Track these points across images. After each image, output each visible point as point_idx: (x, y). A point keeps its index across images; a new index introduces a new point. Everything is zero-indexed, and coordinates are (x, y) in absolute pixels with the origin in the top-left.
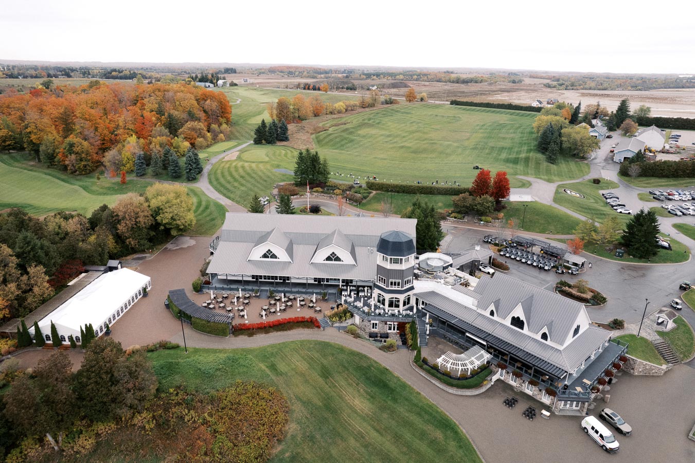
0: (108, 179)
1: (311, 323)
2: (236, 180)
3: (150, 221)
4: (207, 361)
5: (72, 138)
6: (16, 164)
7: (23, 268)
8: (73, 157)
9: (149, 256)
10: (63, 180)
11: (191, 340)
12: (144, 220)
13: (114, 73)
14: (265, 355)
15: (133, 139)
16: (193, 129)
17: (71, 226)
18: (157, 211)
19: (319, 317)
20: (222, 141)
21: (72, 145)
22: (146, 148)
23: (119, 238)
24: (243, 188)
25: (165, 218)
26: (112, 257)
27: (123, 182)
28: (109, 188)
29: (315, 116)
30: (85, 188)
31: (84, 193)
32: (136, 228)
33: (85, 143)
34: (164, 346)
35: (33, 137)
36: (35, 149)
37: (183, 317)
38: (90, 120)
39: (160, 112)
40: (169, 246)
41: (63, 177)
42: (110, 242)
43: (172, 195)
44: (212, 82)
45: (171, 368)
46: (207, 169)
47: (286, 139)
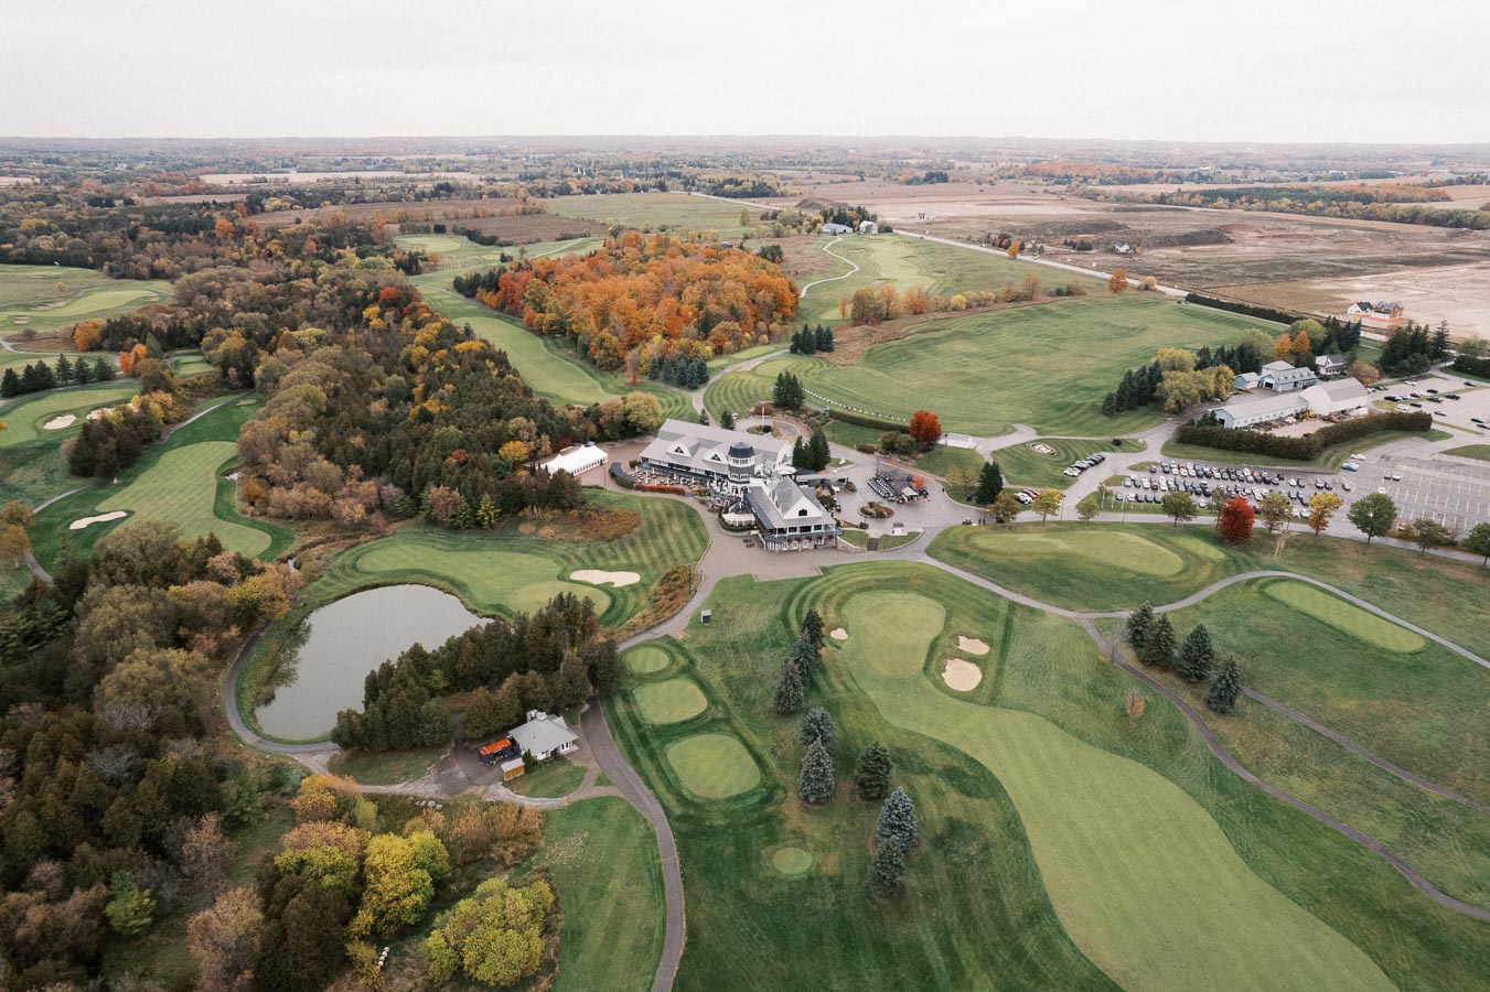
0: (623, 379)
1: (680, 492)
2: (725, 393)
3: (621, 418)
4: (613, 497)
5: (605, 333)
6: (557, 351)
7: (538, 435)
8: (602, 351)
9: (617, 445)
10: (591, 375)
11: (611, 486)
12: (618, 417)
13: (727, 187)
14: (643, 500)
15: (658, 338)
16: (725, 330)
17: (571, 415)
18: (628, 413)
19: (687, 489)
20: (764, 344)
21: (603, 340)
22: (664, 352)
23: (600, 428)
24: (725, 403)
25: (632, 418)
26: (592, 440)
27: (634, 384)
28: (621, 388)
29: (915, 313)
30: (603, 385)
31: (602, 391)
32: (611, 422)
33: (615, 339)
34: (597, 487)
35: (574, 327)
36: (575, 337)
37: (613, 475)
38: (624, 314)
39: (700, 306)
40: (636, 440)
41: (592, 371)
42: (593, 429)
43: (642, 402)
44: (851, 225)
45: (595, 496)
46: (712, 380)
47: (830, 349)
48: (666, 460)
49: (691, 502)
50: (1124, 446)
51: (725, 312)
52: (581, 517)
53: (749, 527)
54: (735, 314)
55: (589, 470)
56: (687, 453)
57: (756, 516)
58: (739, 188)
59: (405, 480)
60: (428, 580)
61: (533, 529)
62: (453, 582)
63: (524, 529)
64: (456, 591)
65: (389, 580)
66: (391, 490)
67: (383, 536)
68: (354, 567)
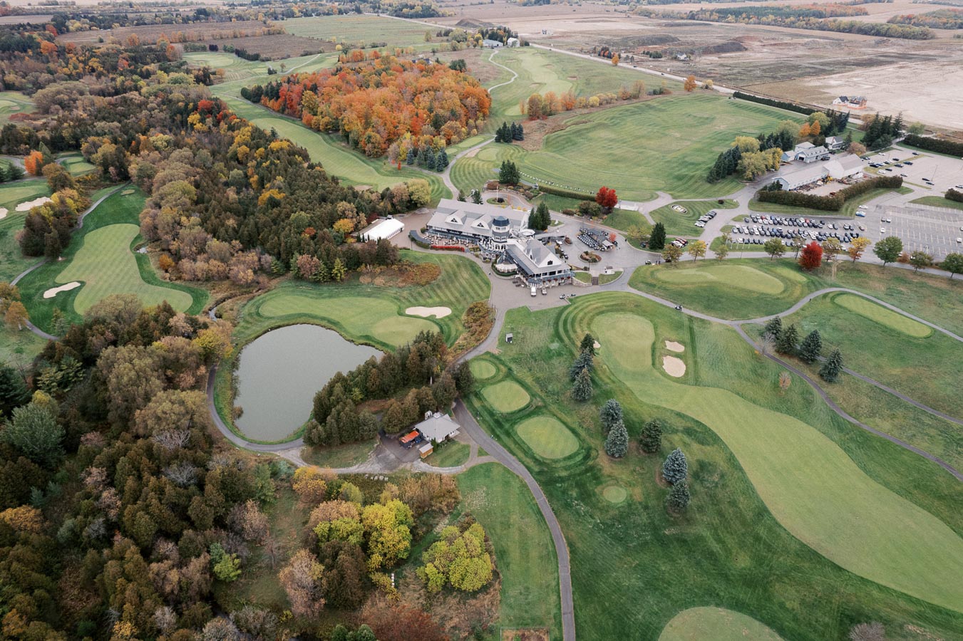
0: (390, 165)
1: (461, 250)
2: (465, 175)
3: (407, 198)
4: (418, 255)
5: (369, 132)
6: (333, 144)
8: (370, 145)
9: (406, 216)
10: (363, 161)
11: (414, 247)
12: (405, 198)
14: (438, 256)
15: (408, 135)
16: (451, 127)
17: (374, 197)
18: (411, 194)
19: (465, 248)
20: (475, 135)
21: (370, 137)
22: (415, 144)
23: (393, 205)
24: (467, 182)
25: (415, 197)
26: (390, 214)
27: (399, 168)
28: (390, 172)
29: (567, 110)
30: (377, 170)
31: (376, 174)
32: (401, 201)
33: (378, 136)
34: (405, 249)
35: (346, 127)
36: (346, 136)
37: (413, 240)
38: (382, 118)
39: (431, 110)
40: (416, 212)
41: (364, 158)
42: (389, 207)
43: (419, 186)
44: (501, 41)
45: (406, 255)
46: (451, 164)
47: (521, 139)
48: (445, 227)
49: (469, 256)
50: (725, 204)
51: (447, 114)
52: (400, 270)
53: (514, 273)
54: (454, 116)
55: (395, 236)
56: (460, 222)
57: (518, 265)
58: (413, 11)
59: (276, 250)
60: (312, 321)
61: (370, 280)
62: (329, 321)
63: (364, 280)
64: (334, 327)
65: (286, 322)
66: (268, 258)
67: (269, 290)
68: (258, 314)
